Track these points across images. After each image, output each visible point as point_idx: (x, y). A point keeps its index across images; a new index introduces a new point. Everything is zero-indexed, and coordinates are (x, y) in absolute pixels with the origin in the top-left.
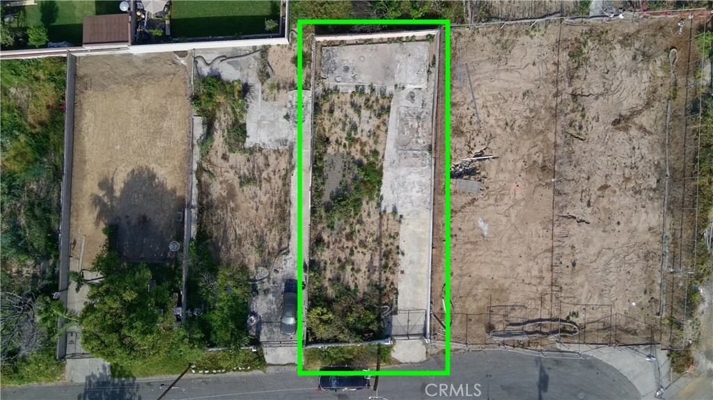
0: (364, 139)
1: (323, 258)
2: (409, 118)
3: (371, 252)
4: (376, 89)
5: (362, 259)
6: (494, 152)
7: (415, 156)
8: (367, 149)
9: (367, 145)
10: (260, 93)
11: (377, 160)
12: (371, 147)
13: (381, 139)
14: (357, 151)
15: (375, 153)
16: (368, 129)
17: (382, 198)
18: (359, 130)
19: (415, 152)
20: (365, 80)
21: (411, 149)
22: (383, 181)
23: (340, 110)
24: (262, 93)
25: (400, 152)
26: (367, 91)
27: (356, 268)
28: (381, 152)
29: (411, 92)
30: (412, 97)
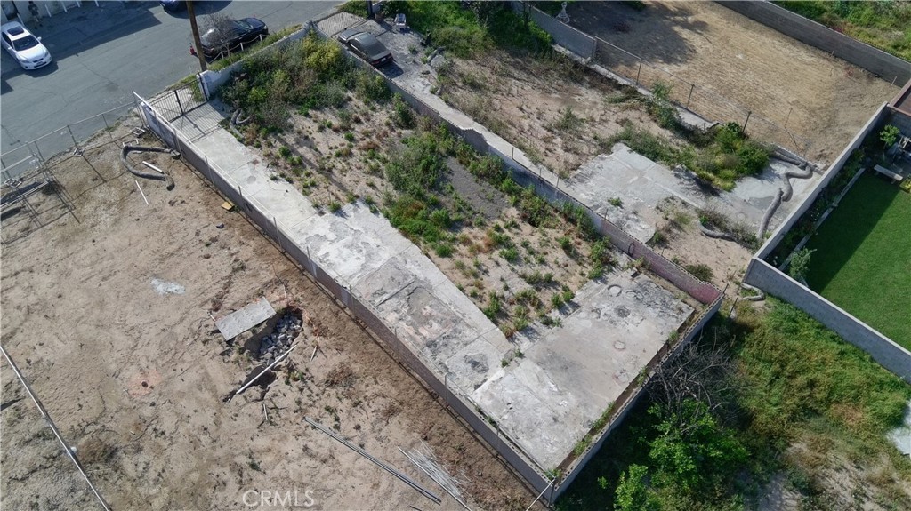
0: (482, 258)
1: (384, 112)
2: (448, 331)
3: (325, 156)
4: (544, 328)
5: (329, 142)
6: (242, 401)
7: (380, 293)
8: (463, 249)
9: (468, 254)
10: (686, 200)
11: (433, 247)
12: (461, 255)
13: (458, 275)
14: (475, 237)
15: (445, 253)
16: (491, 272)
17: (374, 212)
18: (503, 262)
19: (385, 297)
20: (577, 323)
21: (396, 295)
22: (395, 231)
23: (561, 262)
24: (684, 203)
25: (409, 280)
26: (555, 315)
27: (328, 130)
28: (439, 260)
29: (485, 370)
30: (475, 364)
